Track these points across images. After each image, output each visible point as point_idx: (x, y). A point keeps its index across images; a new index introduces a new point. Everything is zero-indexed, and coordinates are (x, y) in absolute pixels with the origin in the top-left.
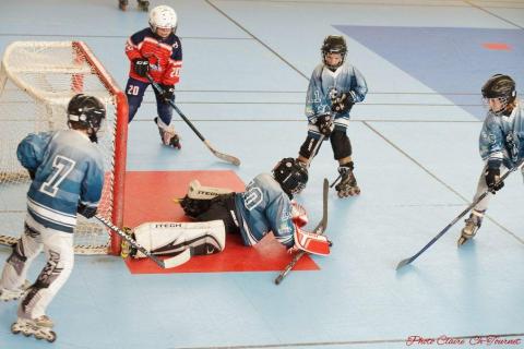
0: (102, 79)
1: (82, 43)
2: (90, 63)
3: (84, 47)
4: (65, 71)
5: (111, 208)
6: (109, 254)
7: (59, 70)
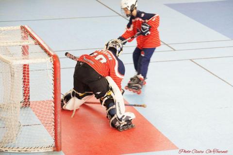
0: (42, 47)
1: (26, 27)
2: (34, 38)
3: (28, 29)
4: (19, 44)
5: (53, 123)
6: (54, 151)
7: (15, 44)
